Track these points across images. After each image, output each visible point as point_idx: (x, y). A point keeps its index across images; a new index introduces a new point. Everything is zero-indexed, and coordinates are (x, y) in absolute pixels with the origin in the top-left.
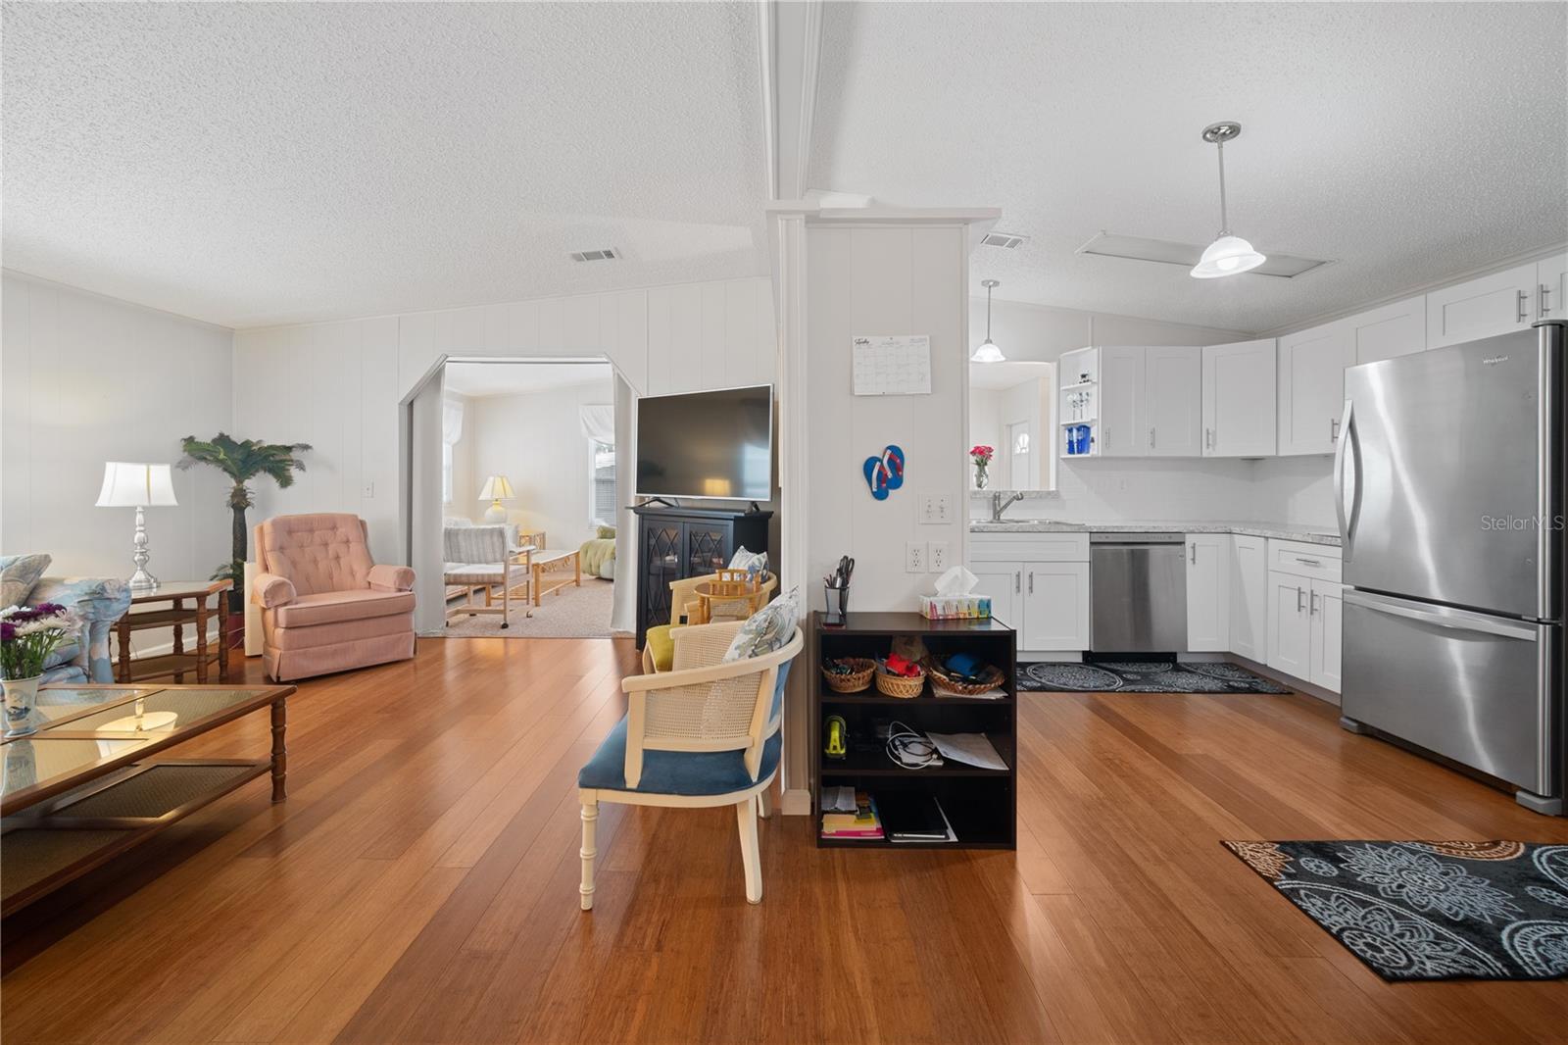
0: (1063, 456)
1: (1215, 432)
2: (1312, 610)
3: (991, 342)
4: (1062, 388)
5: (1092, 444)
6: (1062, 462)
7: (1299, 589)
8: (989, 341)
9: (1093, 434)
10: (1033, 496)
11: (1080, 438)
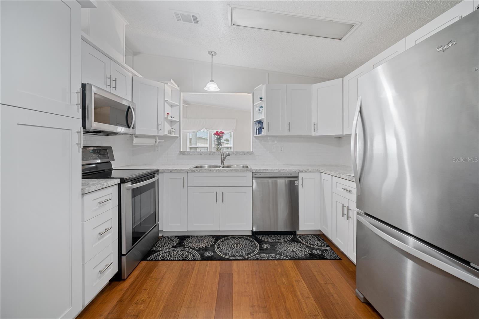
0: (254, 136)
1: (317, 124)
2: (348, 217)
3: (213, 81)
4: (254, 104)
5: (263, 130)
6: (254, 138)
7: (343, 204)
8: (212, 81)
9: (264, 125)
10: (241, 153)
11: (259, 127)
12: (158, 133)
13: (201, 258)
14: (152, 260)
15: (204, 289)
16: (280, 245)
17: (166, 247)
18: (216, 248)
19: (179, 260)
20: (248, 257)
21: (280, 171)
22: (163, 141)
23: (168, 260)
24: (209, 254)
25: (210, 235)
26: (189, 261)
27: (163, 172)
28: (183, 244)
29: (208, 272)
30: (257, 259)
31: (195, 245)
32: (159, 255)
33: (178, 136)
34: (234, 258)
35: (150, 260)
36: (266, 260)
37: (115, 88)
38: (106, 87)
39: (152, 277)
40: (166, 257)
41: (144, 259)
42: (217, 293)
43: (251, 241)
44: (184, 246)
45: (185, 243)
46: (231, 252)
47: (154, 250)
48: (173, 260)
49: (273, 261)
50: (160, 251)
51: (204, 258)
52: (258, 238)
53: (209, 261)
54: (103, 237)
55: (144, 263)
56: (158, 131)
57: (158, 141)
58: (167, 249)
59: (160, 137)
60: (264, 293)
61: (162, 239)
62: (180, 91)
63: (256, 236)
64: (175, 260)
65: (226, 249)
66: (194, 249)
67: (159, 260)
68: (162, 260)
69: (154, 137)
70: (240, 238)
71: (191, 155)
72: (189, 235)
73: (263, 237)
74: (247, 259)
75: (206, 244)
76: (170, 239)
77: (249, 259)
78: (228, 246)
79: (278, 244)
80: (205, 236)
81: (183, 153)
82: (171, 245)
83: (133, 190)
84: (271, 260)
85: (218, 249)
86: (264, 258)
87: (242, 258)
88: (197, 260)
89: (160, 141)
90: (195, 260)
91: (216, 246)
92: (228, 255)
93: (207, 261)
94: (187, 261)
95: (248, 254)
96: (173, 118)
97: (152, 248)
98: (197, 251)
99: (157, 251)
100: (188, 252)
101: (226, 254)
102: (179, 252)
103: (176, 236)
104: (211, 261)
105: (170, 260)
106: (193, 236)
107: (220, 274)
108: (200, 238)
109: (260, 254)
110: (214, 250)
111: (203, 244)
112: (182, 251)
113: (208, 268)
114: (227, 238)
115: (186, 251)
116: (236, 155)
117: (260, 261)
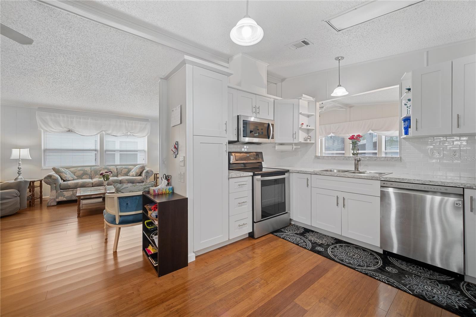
3: (341, 86)
4: (401, 98)
5: (410, 129)
8: (339, 86)
9: (412, 124)
12: (293, 141)
13: (311, 249)
14: (277, 236)
15: (297, 267)
16: (415, 277)
17: (291, 231)
18: (330, 248)
19: (294, 243)
20: (357, 267)
21: (424, 183)
22: (299, 147)
23: (286, 240)
24: (320, 249)
25: (332, 236)
26: (300, 247)
27: (293, 173)
28: (305, 235)
29: (309, 260)
30: (367, 274)
31: (314, 239)
32: (283, 235)
33: (314, 142)
34: (341, 262)
35: (275, 235)
36: (377, 279)
37: (259, 113)
38: (253, 113)
39: (270, 244)
40: (286, 238)
41: (272, 233)
42: (304, 274)
43: (376, 258)
44: (304, 236)
45: (307, 235)
46: (343, 256)
47: (282, 231)
48: (290, 241)
49: (387, 285)
50: (285, 232)
51: (313, 250)
52: (388, 260)
53: (316, 254)
54: (241, 206)
55: (271, 235)
56: (294, 139)
57: (294, 147)
58: (290, 233)
59: (296, 144)
60: (346, 299)
61: (292, 226)
62: (316, 101)
63: (388, 257)
64: (291, 242)
65: (340, 252)
66: (311, 241)
67: (280, 237)
68: (283, 238)
69: (291, 144)
70: (364, 250)
71: (325, 159)
72: (314, 230)
73: (397, 261)
74: (354, 269)
75: (324, 242)
76: (298, 228)
77: (357, 270)
78: (343, 251)
79: (414, 275)
80: (328, 236)
81: (317, 157)
82: (296, 232)
83: (262, 181)
84: (385, 283)
85: (331, 249)
86: (377, 277)
87: (350, 265)
88: (307, 249)
89: (296, 147)
90: (305, 248)
91: (332, 247)
92: (338, 258)
93: (314, 253)
94: (299, 247)
95: (359, 266)
96: (309, 126)
97: (281, 229)
98: (312, 243)
99: (283, 232)
100: (304, 241)
101: (335, 256)
102: (298, 239)
103: (303, 228)
104: (317, 255)
105: (287, 240)
106: (317, 232)
107: (318, 265)
108: (322, 236)
109: (374, 272)
110: (327, 248)
111: (321, 241)
112: (300, 238)
113: (311, 257)
114: (349, 245)
115: (303, 240)
116: (375, 160)
117: (368, 277)
